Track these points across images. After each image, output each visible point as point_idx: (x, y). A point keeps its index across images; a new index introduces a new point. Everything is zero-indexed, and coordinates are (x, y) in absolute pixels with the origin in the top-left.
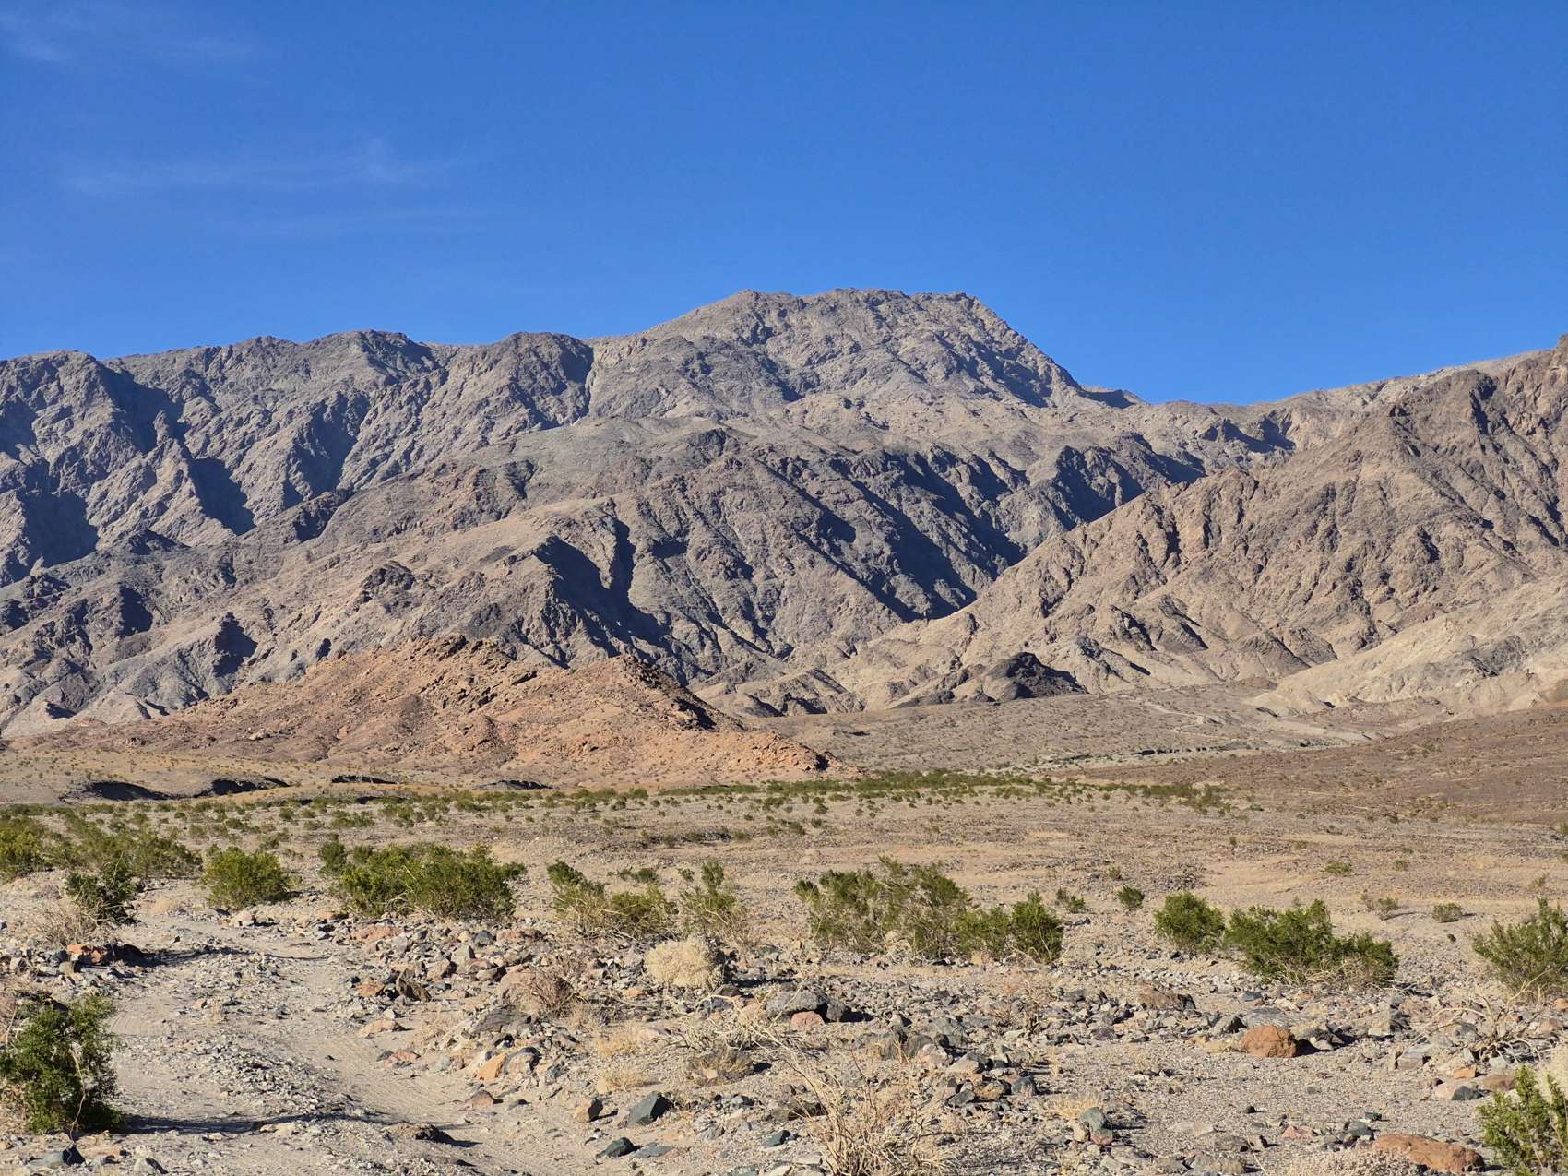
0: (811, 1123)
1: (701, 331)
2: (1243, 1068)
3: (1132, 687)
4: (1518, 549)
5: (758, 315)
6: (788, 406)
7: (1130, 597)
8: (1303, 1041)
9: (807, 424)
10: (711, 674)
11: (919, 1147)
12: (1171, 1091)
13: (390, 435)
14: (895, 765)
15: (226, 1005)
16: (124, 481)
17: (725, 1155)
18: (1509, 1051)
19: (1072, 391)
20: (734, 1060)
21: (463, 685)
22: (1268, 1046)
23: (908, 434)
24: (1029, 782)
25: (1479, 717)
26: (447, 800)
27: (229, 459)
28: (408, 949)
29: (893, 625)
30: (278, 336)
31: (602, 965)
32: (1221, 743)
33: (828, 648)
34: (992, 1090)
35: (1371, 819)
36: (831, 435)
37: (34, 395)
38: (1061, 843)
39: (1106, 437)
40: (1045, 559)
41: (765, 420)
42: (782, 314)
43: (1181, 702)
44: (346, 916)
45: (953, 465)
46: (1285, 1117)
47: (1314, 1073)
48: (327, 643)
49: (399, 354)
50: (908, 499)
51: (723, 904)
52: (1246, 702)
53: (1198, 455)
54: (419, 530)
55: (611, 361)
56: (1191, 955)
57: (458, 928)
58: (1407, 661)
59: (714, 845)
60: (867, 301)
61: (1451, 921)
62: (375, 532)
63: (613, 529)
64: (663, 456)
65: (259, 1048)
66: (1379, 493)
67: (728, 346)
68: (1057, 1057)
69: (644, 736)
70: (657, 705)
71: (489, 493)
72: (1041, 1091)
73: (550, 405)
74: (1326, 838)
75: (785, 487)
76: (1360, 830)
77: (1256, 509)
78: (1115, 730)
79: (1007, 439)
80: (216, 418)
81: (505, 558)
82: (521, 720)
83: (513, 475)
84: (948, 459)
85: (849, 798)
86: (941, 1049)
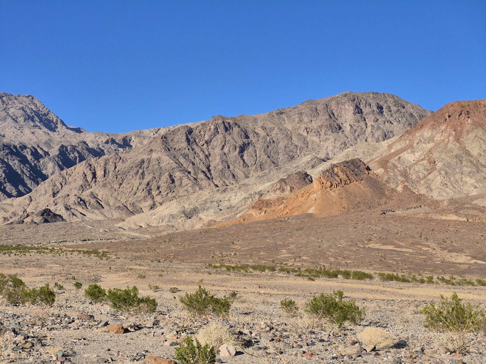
2: (107, 337)
3: (80, 220)
4: (198, 180)
7: (80, 192)
8: (126, 329)
12: (85, 345)
14: (5, 243)
18: (187, 331)
19: (64, 127)
22: (115, 330)
23: (11, 139)
24: (47, 249)
25: (185, 231)
29: (5, 199)
32: (108, 238)
34: (28, 345)
35: (152, 261)
38: (57, 268)
39: (74, 142)
40: (54, 179)
43: (96, 225)
45: (25, 149)
46: (119, 352)
47: (129, 338)
50: (11, 159)
52: (116, 225)
53: (103, 148)
56: (95, 303)
58: (164, 214)
61: (175, 292)
66: (157, 162)
68: (49, 334)
72: (43, 345)
74: (138, 267)
76: (149, 265)
77: (120, 166)
78: (75, 233)
79: (43, 141)
84: (24, 147)
86: (12, 332)
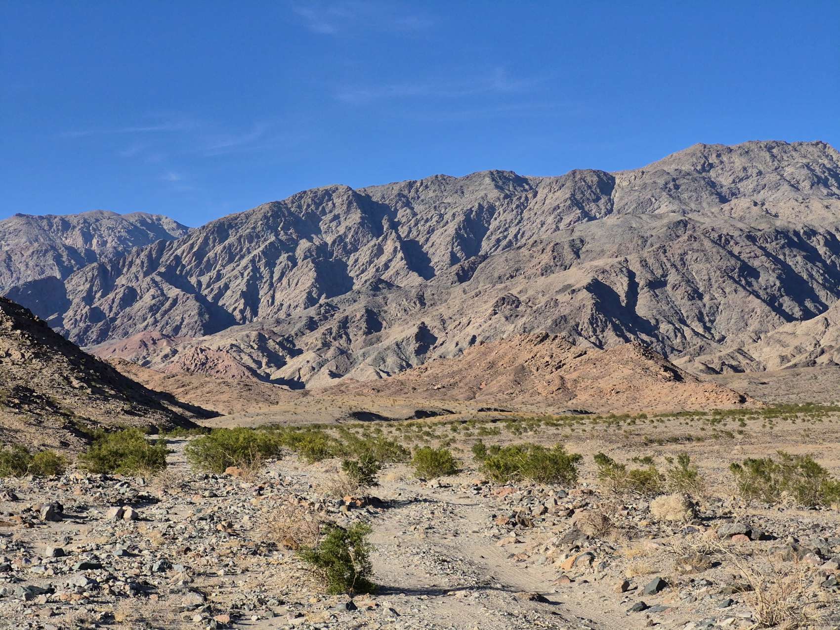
0: (745, 595)
1: (674, 166)
5: (705, 157)
6: (722, 206)
9: (733, 215)
10: (681, 352)
11: (807, 610)
13: (507, 226)
14: (784, 400)
15: (427, 529)
16: (367, 253)
17: (698, 612)
20: (701, 560)
21: (547, 359)
23: (789, 220)
26: (539, 421)
27: (421, 240)
28: (521, 500)
29: (781, 324)
30: (447, 174)
31: (626, 508)
33: (745, 337)
36: (746, 221)
37: (320, 208)
41: (709, 214)
42: (719, 156)
44: (488, 483)
45: (814, 236)
48: (474, 338)
49: (511, 182)
50: (790, 255)
51: (691, 476)
54: (523, 276)
55: (625, 184)
57: (548, 488)
59: (684, 444)
60: (766, 147)
62: (500, 278)
63: (627, 274)
64: (654, 234)
65: (445, 552)
67: (688, 174)
69: (645, 385)
70: (651, 369)
71: (560, 255)
73: (592, 208)
75: (721, 250)
80: (415, 218)
81: (569, 291)
82: (579, 377)
83: (573, 246)
84: (812, 233)
85: (758, 418)
86: (817, 556)
